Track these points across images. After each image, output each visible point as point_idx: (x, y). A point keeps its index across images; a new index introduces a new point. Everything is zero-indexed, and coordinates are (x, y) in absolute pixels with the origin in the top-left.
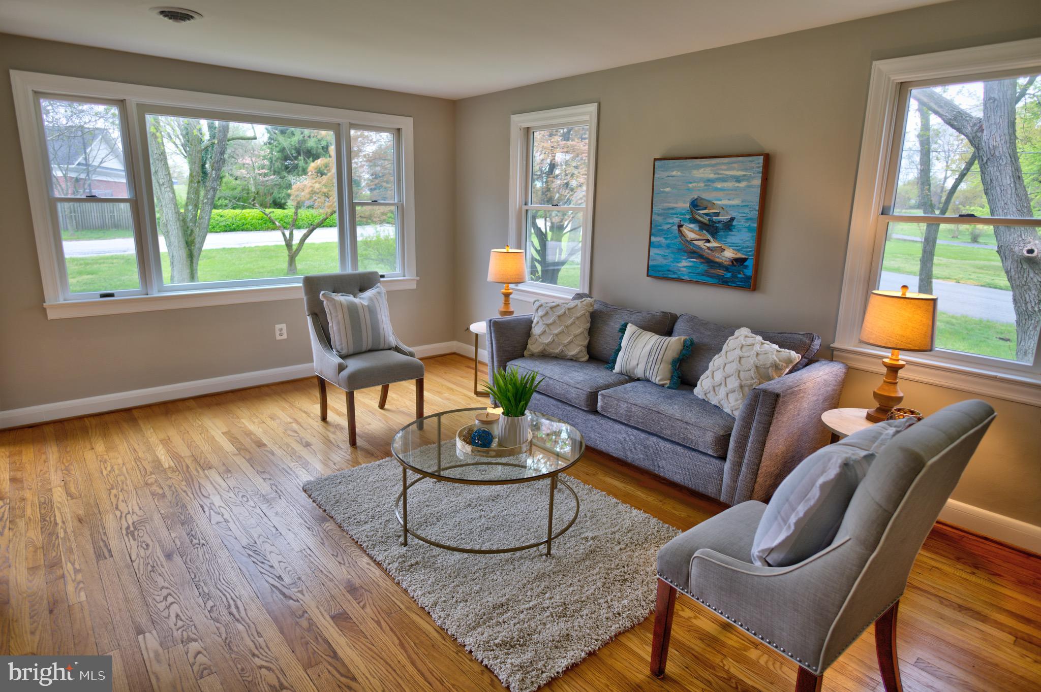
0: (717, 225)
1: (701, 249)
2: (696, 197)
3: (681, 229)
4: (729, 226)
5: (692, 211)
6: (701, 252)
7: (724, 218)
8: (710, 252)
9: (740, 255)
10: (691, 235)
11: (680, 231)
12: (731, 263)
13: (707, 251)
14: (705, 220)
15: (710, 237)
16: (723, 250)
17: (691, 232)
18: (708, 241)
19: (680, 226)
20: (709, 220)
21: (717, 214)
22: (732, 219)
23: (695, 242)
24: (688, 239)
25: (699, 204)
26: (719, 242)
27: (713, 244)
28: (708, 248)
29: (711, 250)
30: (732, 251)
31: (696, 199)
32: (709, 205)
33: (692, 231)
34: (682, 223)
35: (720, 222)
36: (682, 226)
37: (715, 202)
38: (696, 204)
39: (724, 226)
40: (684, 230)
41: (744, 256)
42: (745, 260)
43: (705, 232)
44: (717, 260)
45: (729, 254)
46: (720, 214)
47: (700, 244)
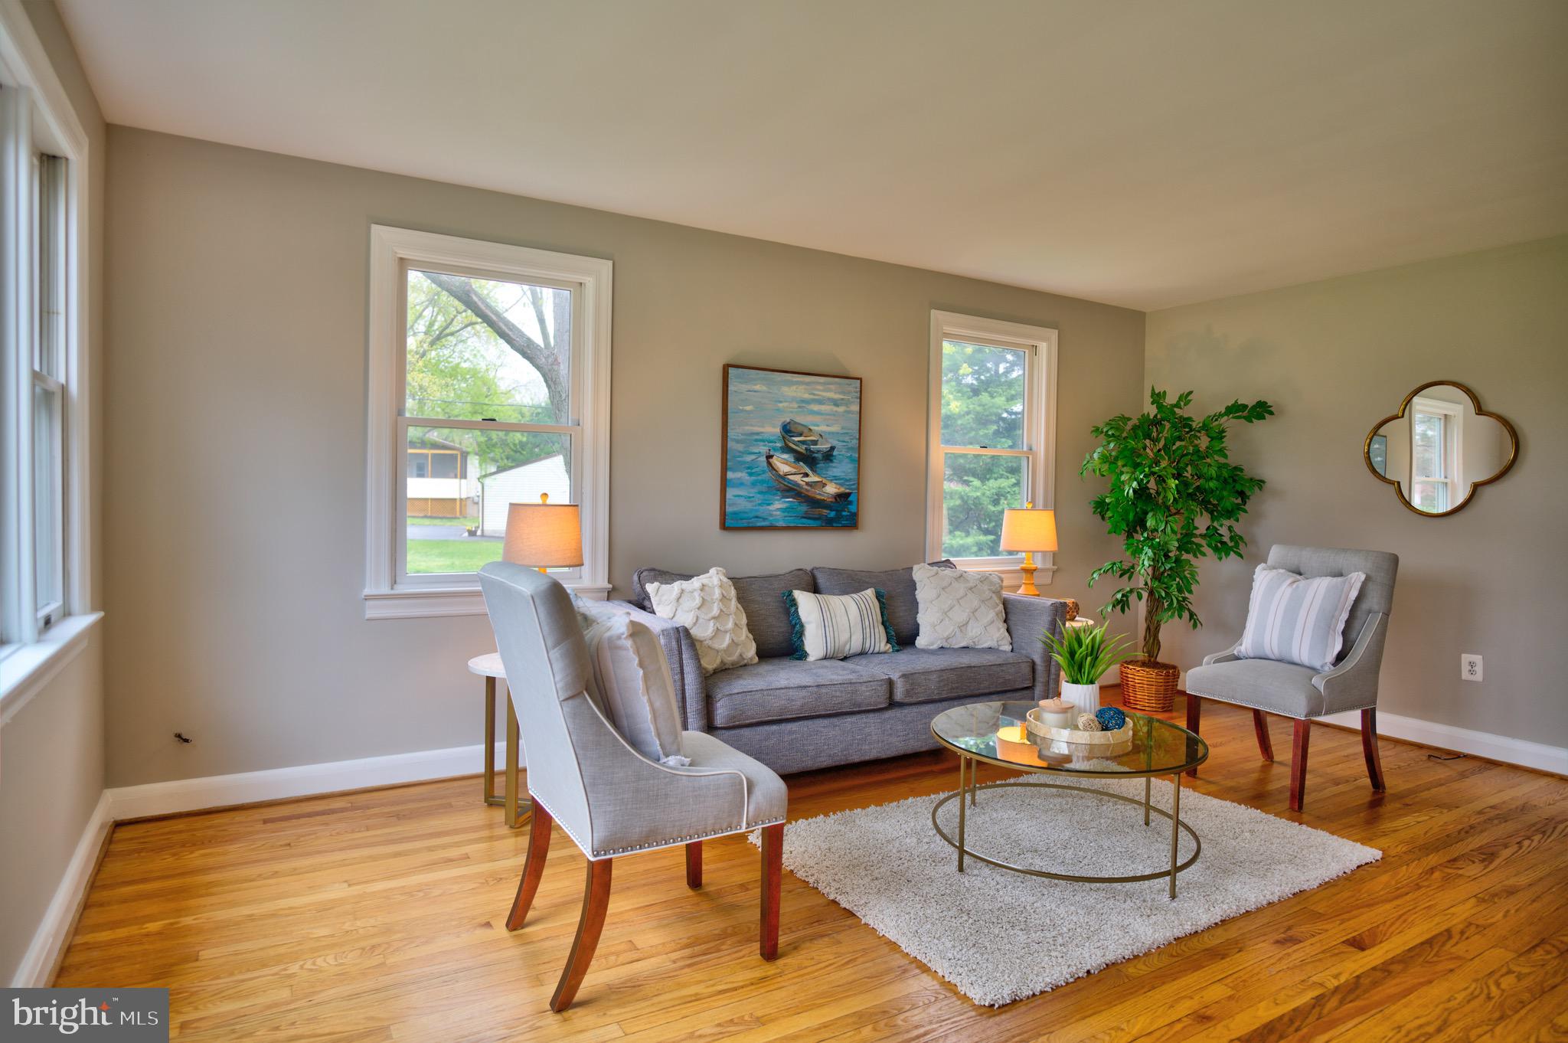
0: (816, 455)
1: (798, 485)
2: (788, 420)
3: (771, 460)
4: (828, 456)
5: (784, 437)
6: (798, 489)
7: (823, 446)
8: (809, 488)
9: (842, 490)
10: (784, 469)
11: (769, 464)
12: (834, 500)
13: (806, 487)
14: (802, 449)
15: (808, 471)
16: (824, 485)
17: (784, 465)
18: (806, 475)
19: (769, 457)
20: (806, 449)
21: (815, 443)
22: (832, 448)
23: (791, 477)
24: (781, 473)
25: (793, 430)
26: (819, 475)
27: (813, 478)
28: (807, 484)
29: (811, 486)
30: (834, 485)
31: (789, 423)
32: (806, 431)
33: (786, 463)
34: (771, 453)
35: (818, 451)
36: (771, 457)
37: (812, 428)
38: (788, 430)
39: (823, 457)
40: (775, 461)
41: (848, 491)
42: (849, 494)
43: (801, 463)
44: (819, 497)
45: (831, 489)
46: (819, 442)
47: (797, 478)
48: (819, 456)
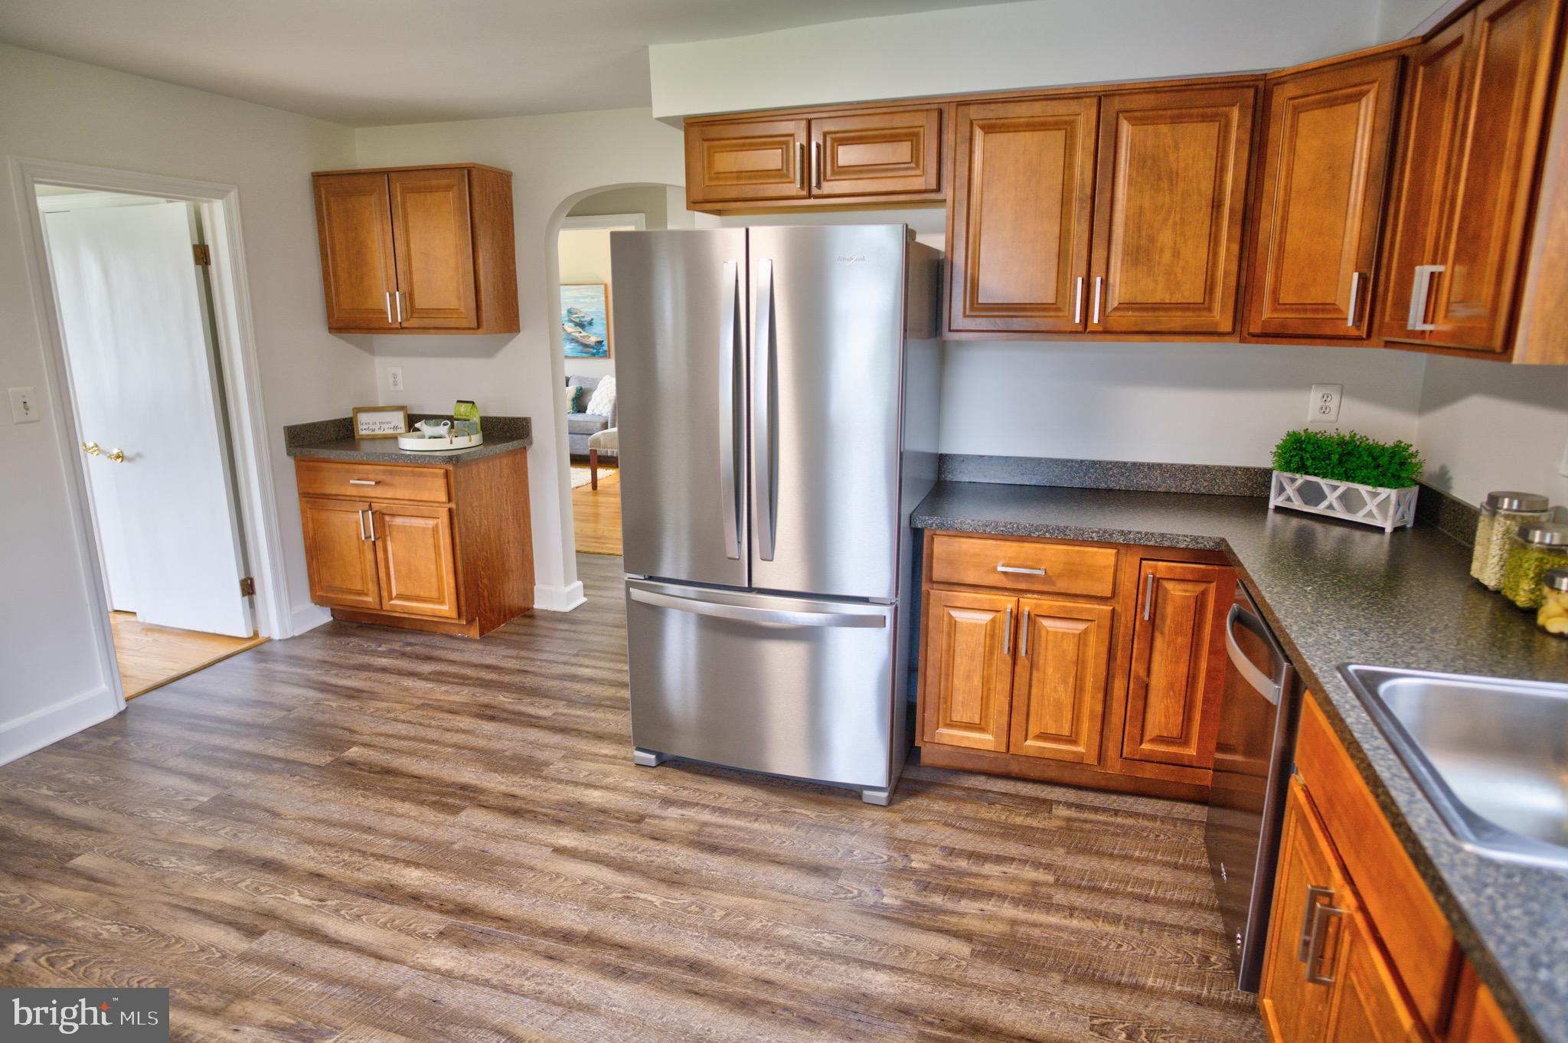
1: (577, 337)
3: (563, 326)
4: (591, 323)
5: (569, 315)
6: (577, 339)
7: (588, 319)
8: (582, 339)
9: (599, 339)
10: (569, 330)
11: (563, 328)
12: (595, 344)
14: (577, 320)
15: (581, 330)
16: (590, 337)
18: (581, 333)
20: (580, 320)
21: (583, 317)
22: (592, 319)
23: (573, 334)
24: (569, 332)
25: (573, 311)
26: (587, 332)
27: (584, 334)
28: (581, 337)
30: (594, 337)
31: (571, 308)
32: (579, 311)
33: (570, 327)
34: (563, 323)
37: (582, 310)
38: (570, 312)
40: (565, 326)
41: (601, 340)
43: (578, 327)
44: (587, 343)
45: (593, 339)
47: (577, 334)
48: (586, 323)
